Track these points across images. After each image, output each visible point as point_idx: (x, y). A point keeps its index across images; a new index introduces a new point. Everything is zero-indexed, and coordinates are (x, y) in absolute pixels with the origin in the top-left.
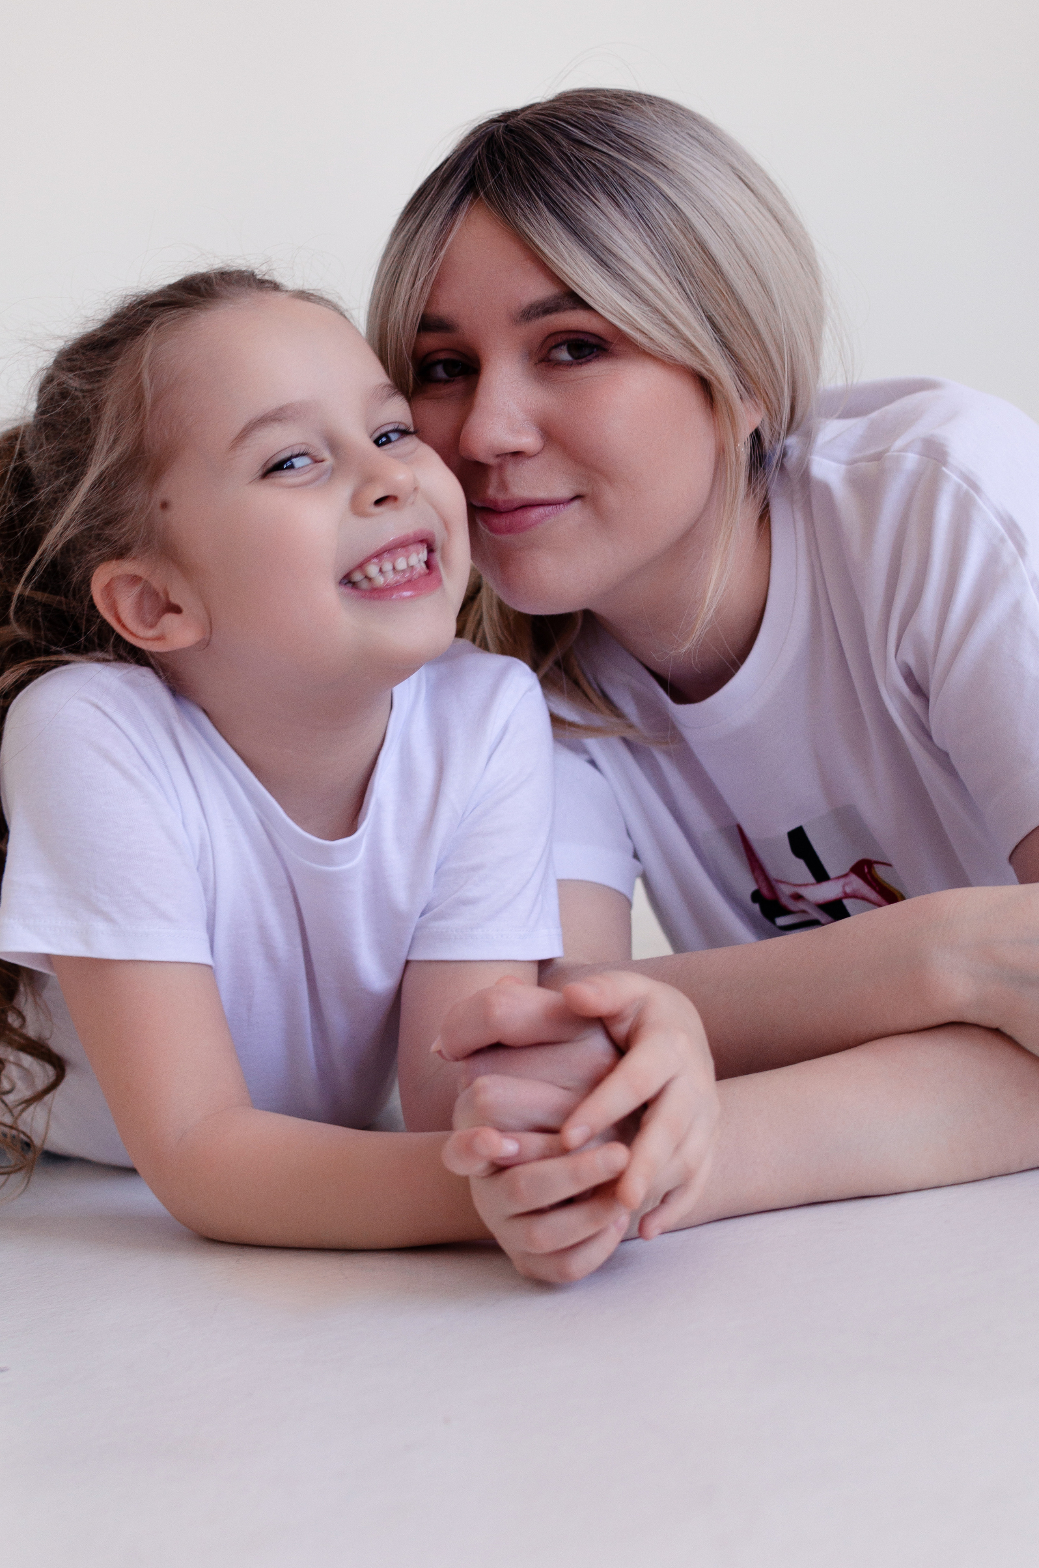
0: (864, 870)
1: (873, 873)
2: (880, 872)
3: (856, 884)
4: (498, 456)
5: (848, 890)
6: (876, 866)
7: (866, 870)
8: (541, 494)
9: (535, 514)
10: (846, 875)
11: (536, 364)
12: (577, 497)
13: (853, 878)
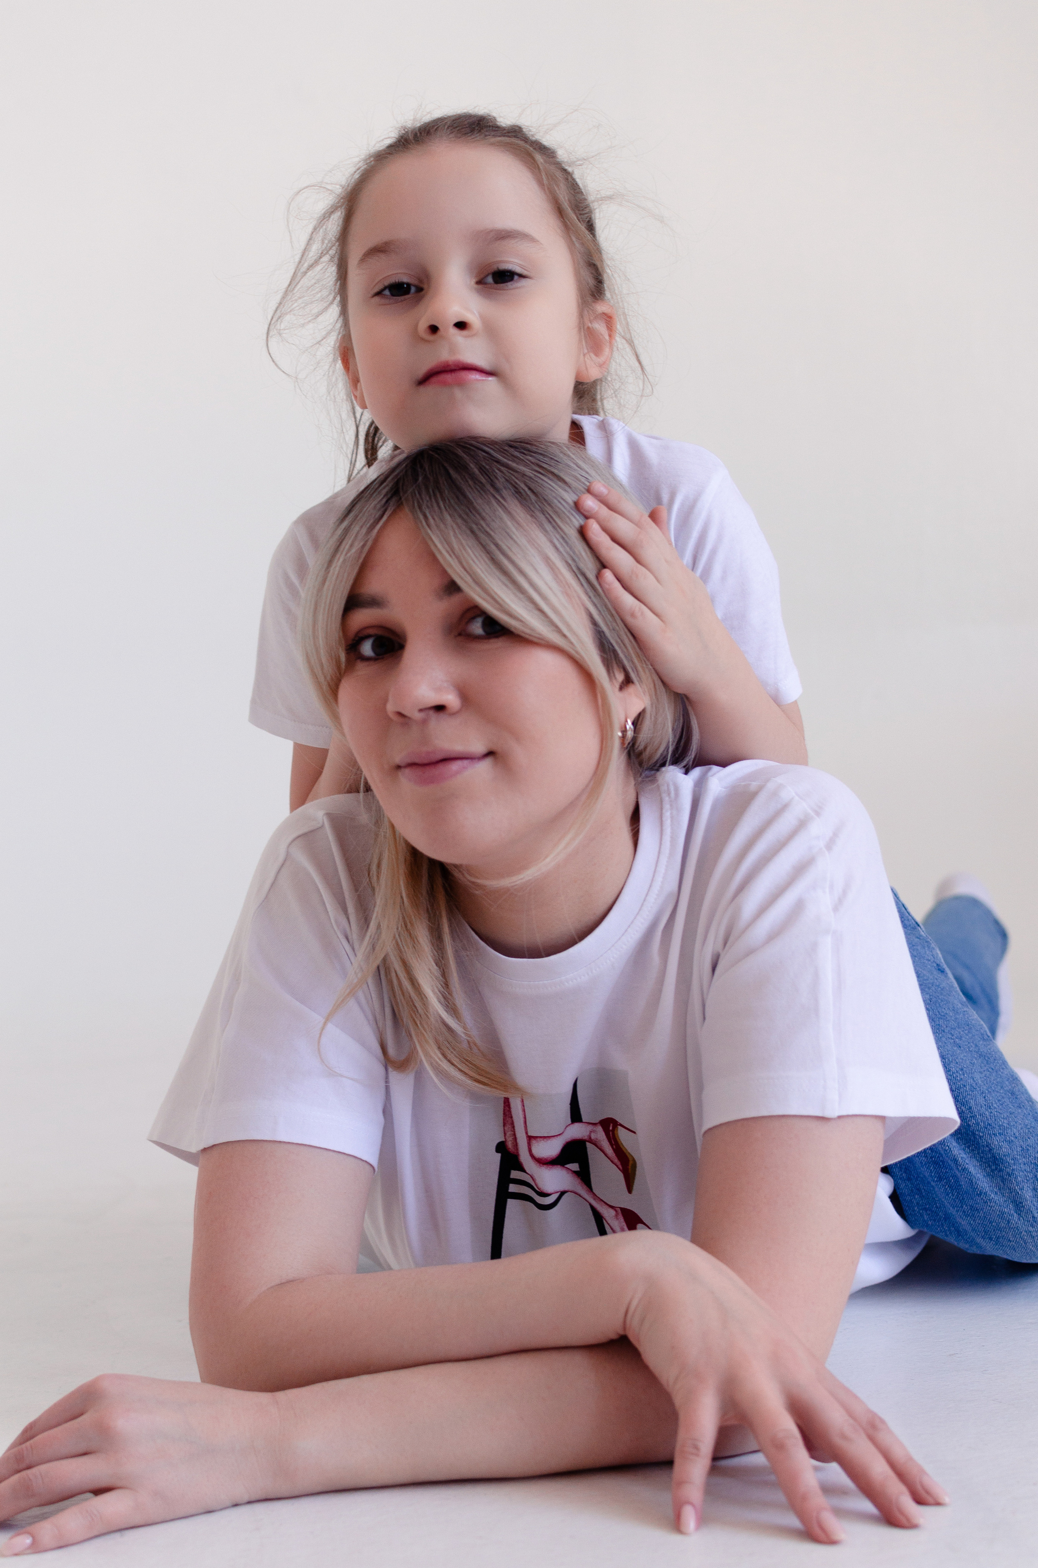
0: (609, 1127)
1: (616, 1132)
2: (622, 1133)
3: (600, 1135)
4: (421, 710)
5: (593, 1136)
6: (619, 1127)
7: (611, 1128)
8: (458, 747)
9: (455, 766)
10: (594, 1124)
11: (456, 636)
12: (490, 754)
13: (599, 1129)
